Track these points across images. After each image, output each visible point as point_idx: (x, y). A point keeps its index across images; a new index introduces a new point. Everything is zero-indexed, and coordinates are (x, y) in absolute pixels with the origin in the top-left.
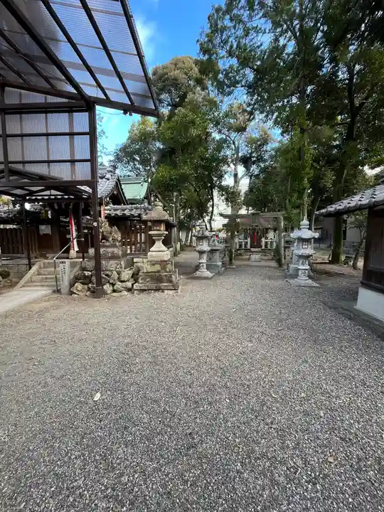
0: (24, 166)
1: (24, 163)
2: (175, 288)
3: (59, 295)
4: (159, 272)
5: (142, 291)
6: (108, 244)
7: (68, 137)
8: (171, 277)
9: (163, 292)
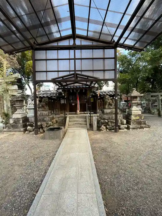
0: (81, 72)
1: (81, 71)
2: (149, 127)
3: (92, 132)
4: (138, 120)
5: (134, 128)
6: (111, 107)
7: (102, 60)
8: (145, 122)
9: (143, 129)
